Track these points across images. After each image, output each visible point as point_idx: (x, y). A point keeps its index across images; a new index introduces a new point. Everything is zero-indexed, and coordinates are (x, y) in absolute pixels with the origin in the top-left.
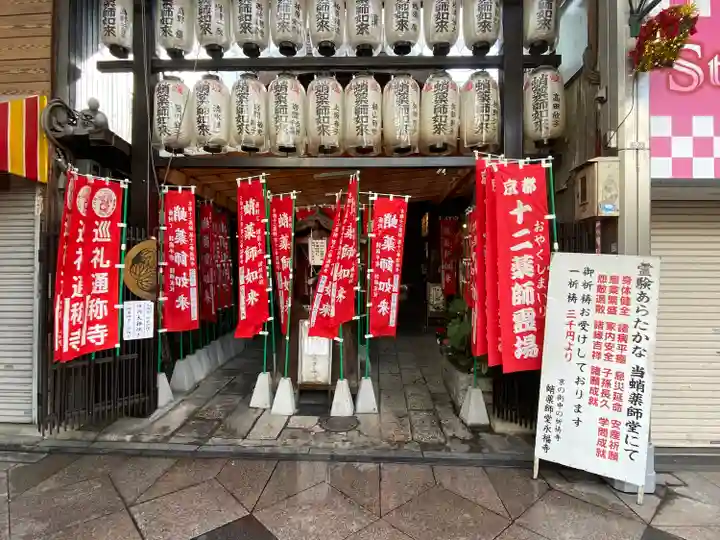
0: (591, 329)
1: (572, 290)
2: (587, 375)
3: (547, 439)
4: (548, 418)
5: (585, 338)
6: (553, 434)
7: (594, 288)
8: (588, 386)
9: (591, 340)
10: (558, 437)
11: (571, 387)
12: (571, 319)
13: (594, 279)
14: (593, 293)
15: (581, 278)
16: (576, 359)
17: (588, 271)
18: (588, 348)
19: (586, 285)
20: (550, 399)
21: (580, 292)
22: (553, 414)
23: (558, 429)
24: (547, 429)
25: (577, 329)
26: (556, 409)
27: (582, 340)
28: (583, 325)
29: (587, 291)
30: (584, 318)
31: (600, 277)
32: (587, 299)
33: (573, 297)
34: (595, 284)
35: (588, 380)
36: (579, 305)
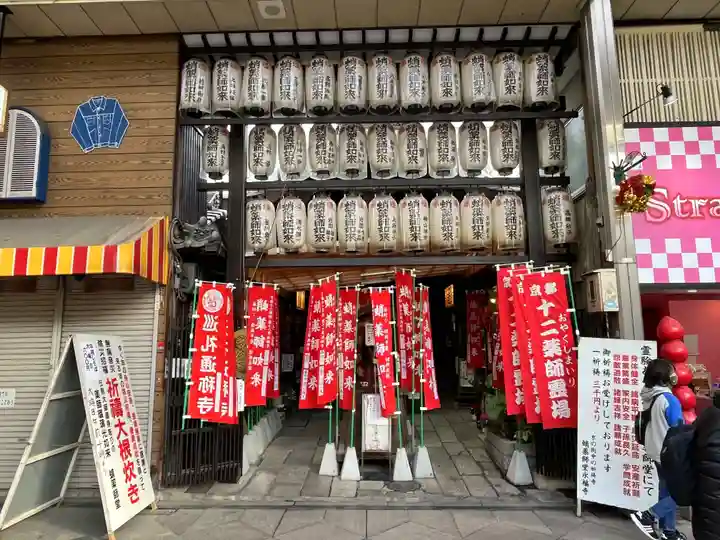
0: (611, 394)
1: (596, 366)
2: (611, 431)
3: (586, 483)
4: (585, 467)
5: (608, 402)
6: (589, 479)
7: (612, 364)
8: (613, 440)
9: (612, 404)
10: (594, 481)
11: (600, 441)
12: (596, 389)
13: (611, 357)
14: (611, 368)
15: (601, 357)
16: (603, 419)
17: (607, 352)
18: (610, 410)
19: (605, 362)
20: (585, 452)
21: (602, 368)
22: (589, 463)
23: (594, 475)
24: (585, 475)
25: (601, 396)
26: (591, 459)
27: (606, 404)
28: (606, 392)
29: (606, 367)
30: (606, 388)
31: (615, 356)
32: (607, 373)
33: (597, 372)
34: (612, 361)
35: (612, 434)
36: (602, 378)
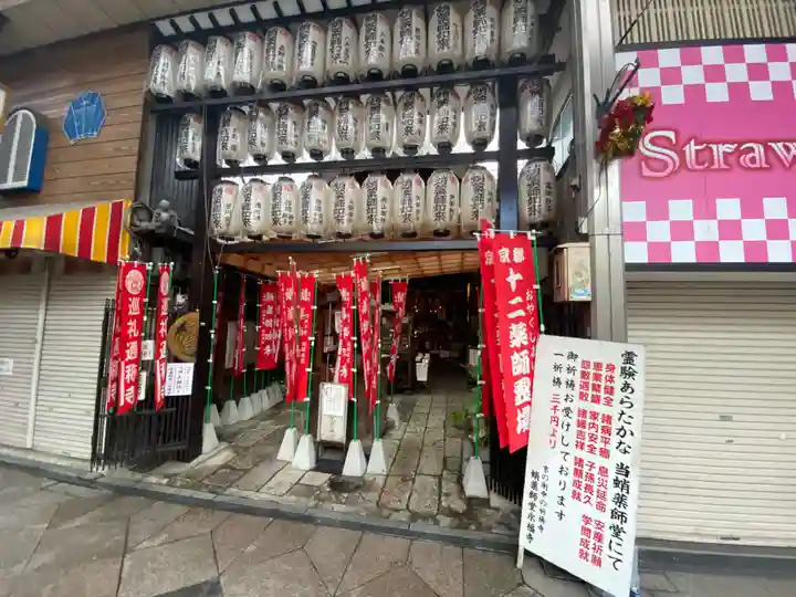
0: (574, 416)
1: (558, 375)
2: (570, 465)
3: (531, 528)
4: (532, 506)
5: (568, 425)
6: (537, 524)
7: (578, 374)
8: (570, 479)
9: (574, 428)
10: (541, 528)
11: (554, 478)
12: (555, 404)
13: (578, 365)
14: (578, 380)
15: (565, 362)
16: (559, 447)
17: (572, 356)
18: (571, 437)
19: (570, 370)
20: (534, 485)
21: (564, 376)
22: (537, 503)
23: (542, 520)
24: (531, 517)
25: (561, 415)
26: (540, 497)
27: (566, 427)
28: (567, 410)
29: (570, 376)
30: (568, 404)
31: (583, 362)
32: (571, 384)
33: (557, 382)
34: (579, 369)
35: (571, 471)
36: (563, 390)
